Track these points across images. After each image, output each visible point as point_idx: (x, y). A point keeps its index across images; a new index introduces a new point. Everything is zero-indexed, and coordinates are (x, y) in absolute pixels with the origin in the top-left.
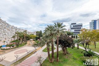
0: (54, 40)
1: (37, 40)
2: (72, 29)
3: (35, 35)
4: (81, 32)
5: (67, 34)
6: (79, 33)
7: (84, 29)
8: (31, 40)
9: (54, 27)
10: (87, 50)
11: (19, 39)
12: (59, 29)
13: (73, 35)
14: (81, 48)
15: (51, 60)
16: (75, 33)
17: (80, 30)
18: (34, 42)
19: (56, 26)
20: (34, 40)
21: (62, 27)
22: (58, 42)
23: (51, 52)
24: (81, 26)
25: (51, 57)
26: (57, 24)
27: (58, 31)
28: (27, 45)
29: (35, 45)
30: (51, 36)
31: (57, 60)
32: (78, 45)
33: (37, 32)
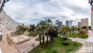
0: (45, 32)
1: (30, 31)
2: (56, 24)
3: (29, 27)
4: (62, 27)
5: (54, 28)
6: (60, 27)
7: (63, 25)
8: (26, 31)
9: (45, 22)
10: (64, 37)
11: (20, 30)
12: (49, 24)
13: (57, 29)
14: (62, 36)
15: (42, 46)
16: (58, 27)
17: (61, 26)
18: (28, 33)
19: (47, 22)
20: (28, 32)
21: (51, 23)
22: (48, 34)
23: (42, 41)
24: (62, 23)
25: (42, 44)
26: (47, 19)
27: (48, 25)
28: (24, 34)
29: (30, 35)
30: (42, 29)
31: (47, 46)
32: (60, 35)
33: (31, 26)
